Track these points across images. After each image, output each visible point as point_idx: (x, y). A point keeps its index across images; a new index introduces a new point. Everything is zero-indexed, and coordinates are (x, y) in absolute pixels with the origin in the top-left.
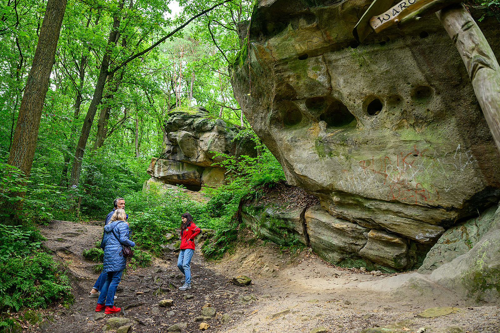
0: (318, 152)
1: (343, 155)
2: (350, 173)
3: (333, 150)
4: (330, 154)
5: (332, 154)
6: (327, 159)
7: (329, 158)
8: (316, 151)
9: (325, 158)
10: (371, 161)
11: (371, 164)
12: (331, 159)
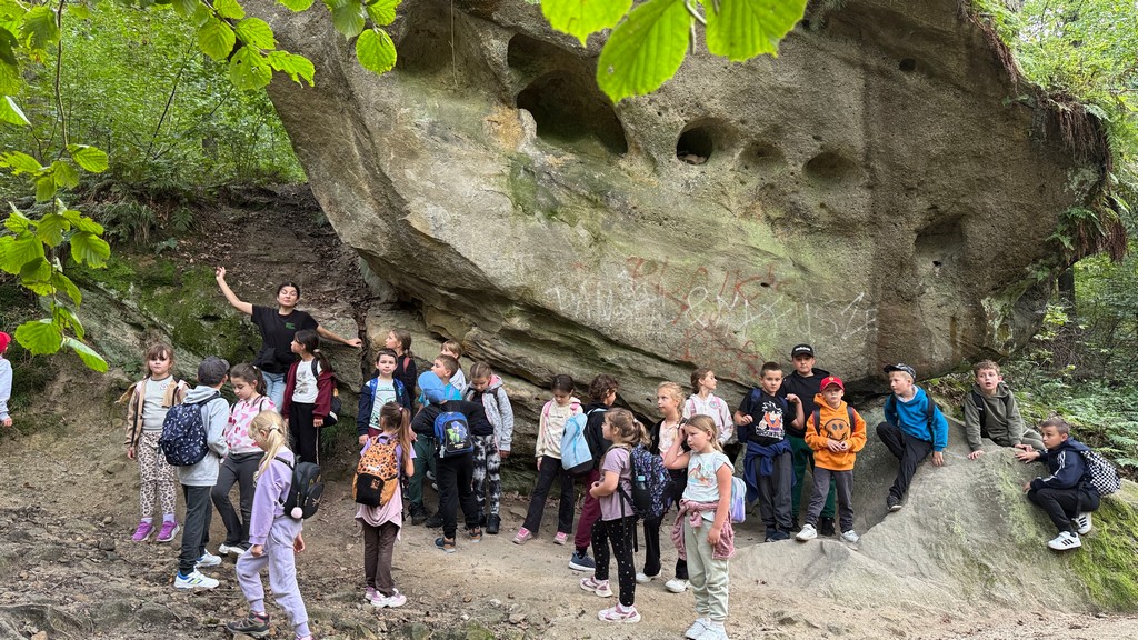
0: (515, 195)
1: (588, 228)
2: (593, 275)
3: (562, 206)
4: (551, 213)
5: (555, 213)
6: (538, 221)
7: (543, 222)
8: (509, 192)
9: (531, 218)
10: (660, 267)
11: (658, 273)
12: (549, 225)
